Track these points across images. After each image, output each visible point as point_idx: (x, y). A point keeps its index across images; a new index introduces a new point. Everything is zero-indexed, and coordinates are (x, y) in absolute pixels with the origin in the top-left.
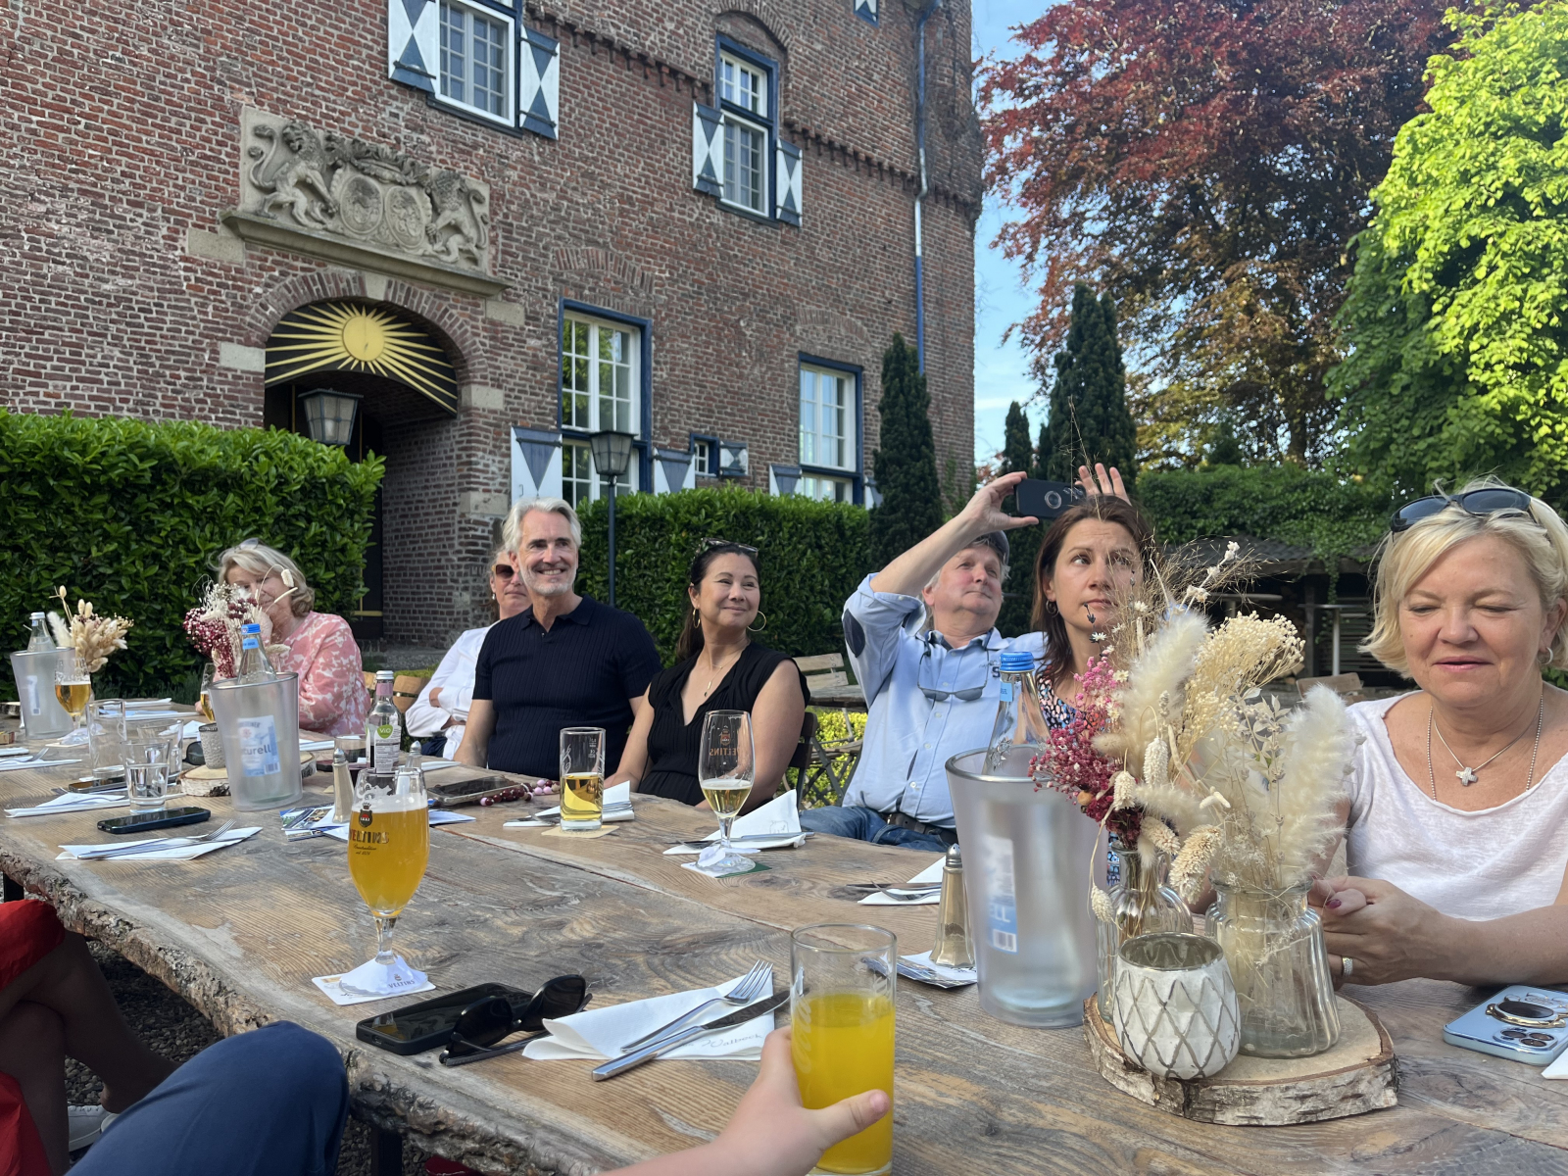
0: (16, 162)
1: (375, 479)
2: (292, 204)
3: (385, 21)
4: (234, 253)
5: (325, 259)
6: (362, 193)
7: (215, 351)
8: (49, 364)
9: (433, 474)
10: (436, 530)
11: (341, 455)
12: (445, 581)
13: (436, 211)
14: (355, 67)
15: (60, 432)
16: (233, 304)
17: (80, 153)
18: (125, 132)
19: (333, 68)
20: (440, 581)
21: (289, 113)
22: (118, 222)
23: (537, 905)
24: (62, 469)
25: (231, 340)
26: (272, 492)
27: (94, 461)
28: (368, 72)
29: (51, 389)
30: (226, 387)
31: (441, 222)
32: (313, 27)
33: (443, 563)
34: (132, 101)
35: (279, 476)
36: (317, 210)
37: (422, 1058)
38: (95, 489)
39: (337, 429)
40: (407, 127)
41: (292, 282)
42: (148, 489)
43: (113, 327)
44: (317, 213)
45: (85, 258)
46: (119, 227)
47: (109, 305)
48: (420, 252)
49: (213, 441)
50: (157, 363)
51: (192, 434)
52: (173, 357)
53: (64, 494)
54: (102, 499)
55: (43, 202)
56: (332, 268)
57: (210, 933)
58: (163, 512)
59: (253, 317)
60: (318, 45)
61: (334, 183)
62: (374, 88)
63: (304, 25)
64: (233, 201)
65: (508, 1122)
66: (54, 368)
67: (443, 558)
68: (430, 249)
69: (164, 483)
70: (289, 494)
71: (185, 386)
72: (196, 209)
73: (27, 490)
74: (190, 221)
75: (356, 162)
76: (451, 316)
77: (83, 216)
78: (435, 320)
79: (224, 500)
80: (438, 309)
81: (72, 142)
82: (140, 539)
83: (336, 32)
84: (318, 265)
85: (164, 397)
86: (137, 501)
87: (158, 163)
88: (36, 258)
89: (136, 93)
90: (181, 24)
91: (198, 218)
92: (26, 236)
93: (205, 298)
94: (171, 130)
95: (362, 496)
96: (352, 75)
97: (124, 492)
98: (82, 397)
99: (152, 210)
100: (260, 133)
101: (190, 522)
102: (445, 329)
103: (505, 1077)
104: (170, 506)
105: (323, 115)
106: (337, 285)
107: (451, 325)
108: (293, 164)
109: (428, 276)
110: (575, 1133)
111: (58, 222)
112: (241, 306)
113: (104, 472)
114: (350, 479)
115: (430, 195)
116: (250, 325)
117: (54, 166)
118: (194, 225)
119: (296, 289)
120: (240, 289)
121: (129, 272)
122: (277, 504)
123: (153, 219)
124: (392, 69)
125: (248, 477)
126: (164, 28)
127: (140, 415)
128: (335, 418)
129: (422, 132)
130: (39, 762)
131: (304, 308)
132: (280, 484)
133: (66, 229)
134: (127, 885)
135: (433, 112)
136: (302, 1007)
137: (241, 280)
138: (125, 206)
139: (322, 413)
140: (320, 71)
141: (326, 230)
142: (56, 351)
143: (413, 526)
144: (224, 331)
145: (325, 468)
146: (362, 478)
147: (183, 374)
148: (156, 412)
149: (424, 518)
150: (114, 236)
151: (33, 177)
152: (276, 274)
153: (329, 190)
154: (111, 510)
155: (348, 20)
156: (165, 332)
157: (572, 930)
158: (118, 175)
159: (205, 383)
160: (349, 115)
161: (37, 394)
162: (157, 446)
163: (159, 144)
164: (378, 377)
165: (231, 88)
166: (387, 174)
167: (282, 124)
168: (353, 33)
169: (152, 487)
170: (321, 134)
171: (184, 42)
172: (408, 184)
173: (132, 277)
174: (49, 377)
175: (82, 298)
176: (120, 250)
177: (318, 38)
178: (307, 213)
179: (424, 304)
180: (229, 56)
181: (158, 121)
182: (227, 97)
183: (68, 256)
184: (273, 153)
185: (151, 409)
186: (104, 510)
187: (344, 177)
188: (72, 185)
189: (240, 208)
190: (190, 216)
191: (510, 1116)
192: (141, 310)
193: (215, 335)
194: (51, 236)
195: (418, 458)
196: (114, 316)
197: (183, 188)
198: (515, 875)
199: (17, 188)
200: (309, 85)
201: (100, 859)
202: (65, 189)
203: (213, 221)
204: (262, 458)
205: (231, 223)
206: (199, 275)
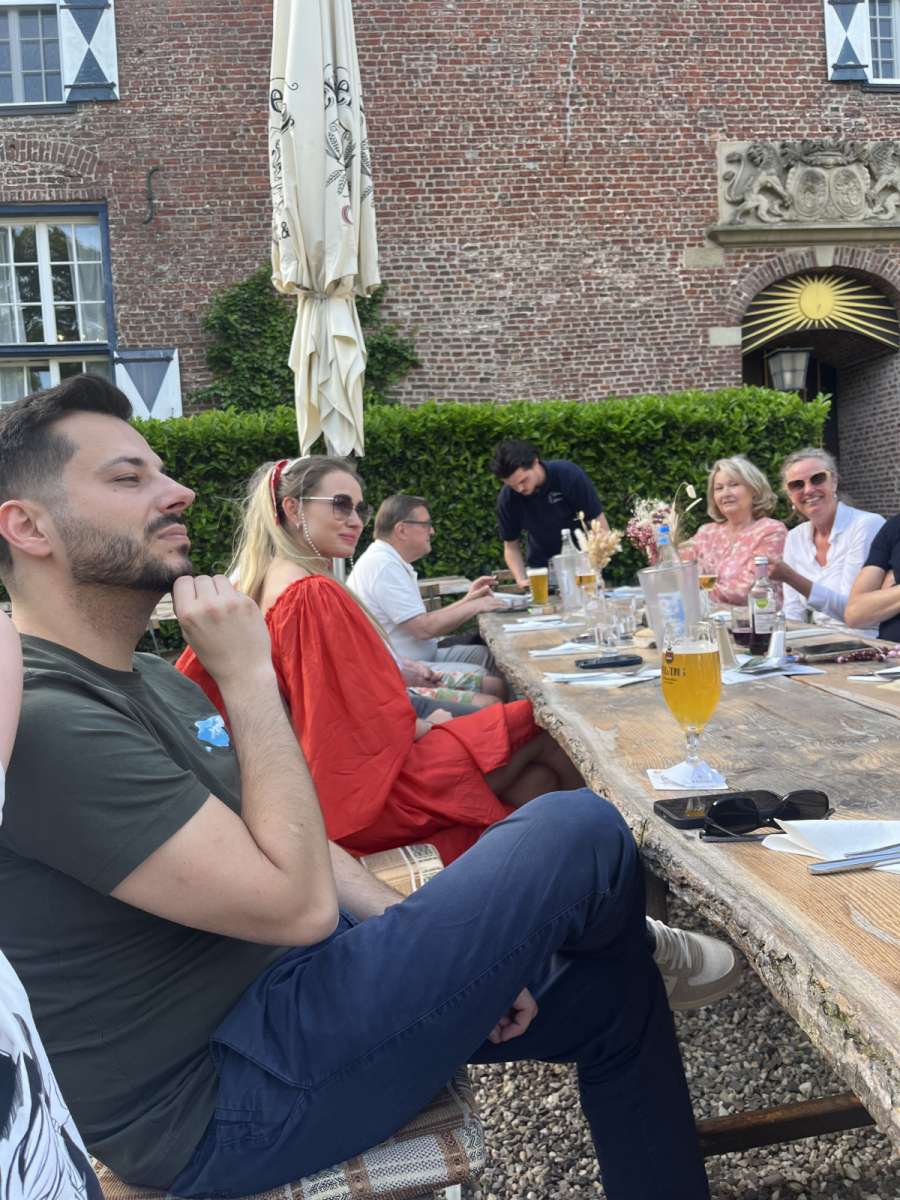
0: (573, 233)
1: (824, 413)
2: (757, 208)
3: (823, 35)
4: (716, 258)
5: (783, 244)
6: (811, 182)
7: (706, 336)
8: (602, 367)
9: (880, 402)
10: (883, 449)
11: (796, 398)
12: (893, 490)
13: (874, 178)
14: (801, 82)
15: (606, 411)
16: (718, 298)
17: (612, 215)
18: (639, 190)
19: (785, 88)
20: (889, 491)
21: (752, 136)
22: (638, 257)
23: (841, 740)
24: (608, 436)
25: (716, 325)
26: (745, 433)
27: (627, 428)
28: (812, 82)
29: (604, 384)
30: (715, 361)
31: (879, 186)
32: (766, 62)
33: (891, 475)
34: (641, 165)
35: (749, 421)
36: (776, 207)
37: (689, 833)
38: (627, 447)
39: (793, 379)
40: (846, 116)
41: (760, 270)
42: (661, 443)
43: (639, 333)
44: (777, 209)
45: (619, 289)
46: (639, 260)
47: (637, 318)
48: (862, 217)
49: (704, 402)
50: (669, 352)
51: (687, 399)
52: (678, 346)
53: (610, 452)
54: (633, 453)
55: (591, 256)
56: (789, 250)
57: (602, 733)
58: (671, 457)
59: (732, 304)
60: (771, 74)
61: (789, 181)
62: (817, 93)
63: (760, 62)
64: (714, 219)
65: (725, 887)
66: (606, 368)
67: (891, 471)
68: (869, 212)
69: (671, 437)
70: (757, 433)
71: (687, 365)
72: (689, 233)
73: (589, 453)
74: (685, 243)
75: (805, 158)
76: (891, 264)
77: (616, 259)
78: (877, 272)
79: (711, 443)
80: (879, 262)
81: (607, 208)
82: (659, 478)
83: (784, 59)
84: (779, 251)
85: (674, 376)
86: (655, 451)
87: (662, 206)
88: (590, 296)
89: (644, 158)
90: (670, 95)
91: (691, 239)
92: (582, 282)
93: (698, 298)
94: (669, 179)
95: (813, 428)
96: (799, 88)
97: (646, 446)
98: (623, 386)
99: (660, 242)
100: (733, 160)
101: (689, 463)
102: (886, 277)
103: (740, 857)
104: (674, 453)
105: (779, 129)
106: (794, 263)
107: (892, 273)
108: (756, 175)
109: (869, 236)
110: (770, 907)
111: (601, 267)
112: (723, 298)
113: (633, 434)
114: (804, 416)
115: (868, 167)
116: (730, 310)
117: (596, 229)
118: (689, 245)
119: (762, 275)
120: (721, 284)
121: (647, 291)
122: (749, 443)
123: (660, 248)
124: (831, 71)
125: (727, 425)
126: (659, 102)
127: (659, 391)
128: (792, 370)
129: (859, 115)
130: (564, 625)
131: (769, 288)
132: (750, 427)
133: (606, 271)
134: (572, 700)
135: (867, 95)
136: (632, 787)
137: (722, 278)
138: (642, 244)
139: (781, 367)
140: (774, 95)
141: (784, 221)
142: (606, 357)
143: (864, 447)
144: (711, 319)
145: (783, 410)
146: (813, 414)
147: (685, 357)
148: (670, 388)
149: (872, 440)
150: (637, 268)
151: (585, 241)
152: (747, 266)
153: (785, 188)
154: (639, 460)
155: (793, 45)
156: (672, 329)
157: (861, 762)
158: (636, 224)
159: (700, 360)
160: (798, 121)
161: (595, 388)
162: (665, 411)
163: (662, 192)
164: (830, 330)
165: (709, 131)
166: (831, 160)
167: (747, 146)
168: (798, 54)
169: (663, 441)
170: (776, 145)
171: (674, 109)
172: (849, 163)
173: (649, 294)
174: (603, 375)
175: (619, 316)
176: (641, 277)
177: (771, 68)
178: (769, 212)
179: (867, 262)
180: (706, 108)
181: (660, 175)
182: (707, 139)
183: (609, 289)
184: (740, 172)
185: (666, 386)
186: (635, 461)
187: (797, 173)
188: (608, 239)
189: (719, 223)
190: (685, 239)
191: (729, 884)
192: (657, 317)
193: (705, 324)
194: (597, 278)
195: (866, 391)
196: (640, 325)
197: (679, 220)
198: (835, 715)
199: (575, 250)
200: (766, 108)
201: (566, 683)
202: (604, 243)
203: (701, 239)
204: (737, 409)
205: (713, 236)
206: (693, 281)
